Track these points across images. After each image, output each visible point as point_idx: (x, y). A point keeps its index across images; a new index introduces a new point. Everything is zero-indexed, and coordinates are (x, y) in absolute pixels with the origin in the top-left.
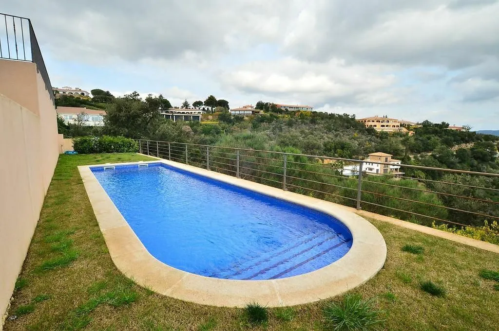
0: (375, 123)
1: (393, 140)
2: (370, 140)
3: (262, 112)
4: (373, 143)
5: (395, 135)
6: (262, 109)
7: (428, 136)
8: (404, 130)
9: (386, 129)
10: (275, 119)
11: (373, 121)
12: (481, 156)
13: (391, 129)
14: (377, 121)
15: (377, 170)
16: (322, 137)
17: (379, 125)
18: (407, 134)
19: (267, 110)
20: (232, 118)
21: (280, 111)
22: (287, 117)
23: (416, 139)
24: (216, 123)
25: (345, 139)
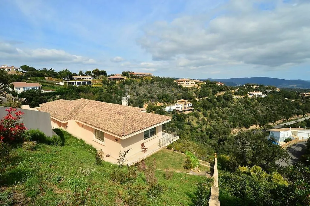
0: (183, 82)
1: (191, 91)
2: (180, 92)
3: (125, 78)
4: (181, 94)
5: (192, 88)
6: (125, 76)
7: (207, 88)
8: (197, 86)
9: (188, 86)
10: (132, 82)
11: (182, 82)
12: (227, 98)
13: (190, 85)
14: (184, 81)
15: (181, 108)
16: (156, 92)
17: (185, 83)
18: (198, 87)
19: (128, 76)
20: (110, 82)
21: (135, 77)
22: (139, 81)
23: (201, 91)
24: (101, 85)
25: (168, 92)
